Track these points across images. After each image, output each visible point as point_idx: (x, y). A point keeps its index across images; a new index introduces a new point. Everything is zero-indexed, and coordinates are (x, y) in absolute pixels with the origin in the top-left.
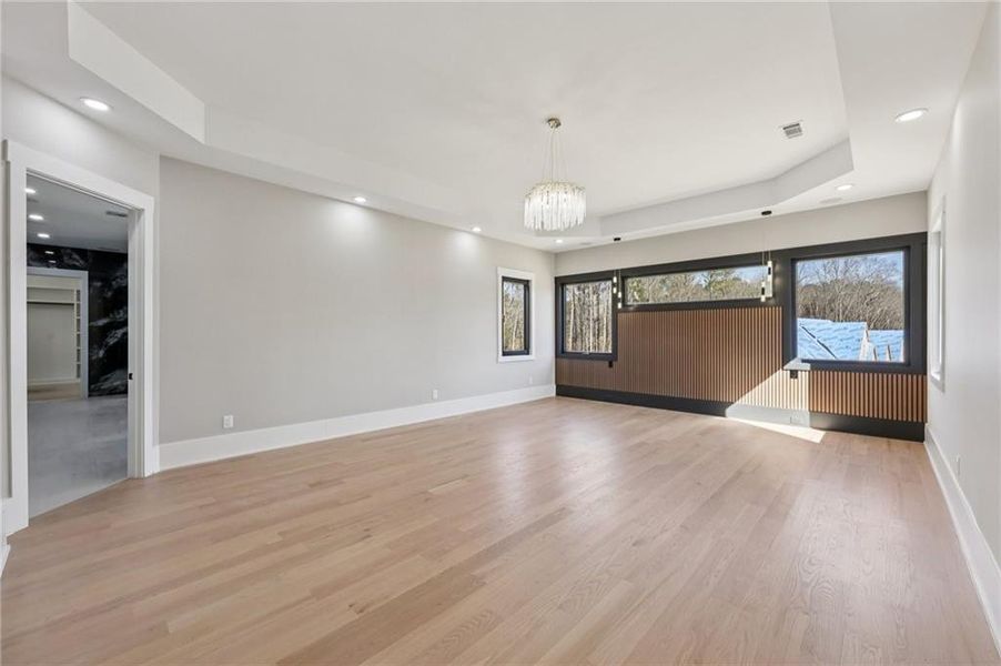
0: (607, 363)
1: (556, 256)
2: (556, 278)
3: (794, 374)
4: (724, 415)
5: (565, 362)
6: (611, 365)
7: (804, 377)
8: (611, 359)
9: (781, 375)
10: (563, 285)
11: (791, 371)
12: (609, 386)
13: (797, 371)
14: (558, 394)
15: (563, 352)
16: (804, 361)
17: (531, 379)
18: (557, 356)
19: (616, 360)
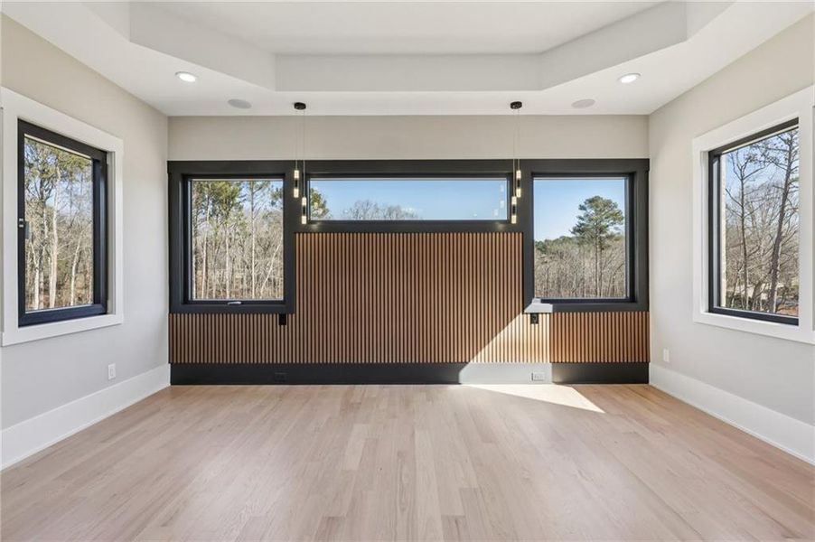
0: (276, 318)
1: (172, 122)
2: (170, 163)
3: (534, 318)
4: (457, 382)
5: (191, 321)
6: (283, 321)
7: (544, 321)
8: (282, 311)
9: (522, 320)
10: (186, 178)
11: (531, 314)
12: (282, 356)
13: (537, 314)
14: (174, 381)
15: (186, 300)
16: (544, 301)
17: (112, 366)
18: (172, 309)
19: (293, 311)
